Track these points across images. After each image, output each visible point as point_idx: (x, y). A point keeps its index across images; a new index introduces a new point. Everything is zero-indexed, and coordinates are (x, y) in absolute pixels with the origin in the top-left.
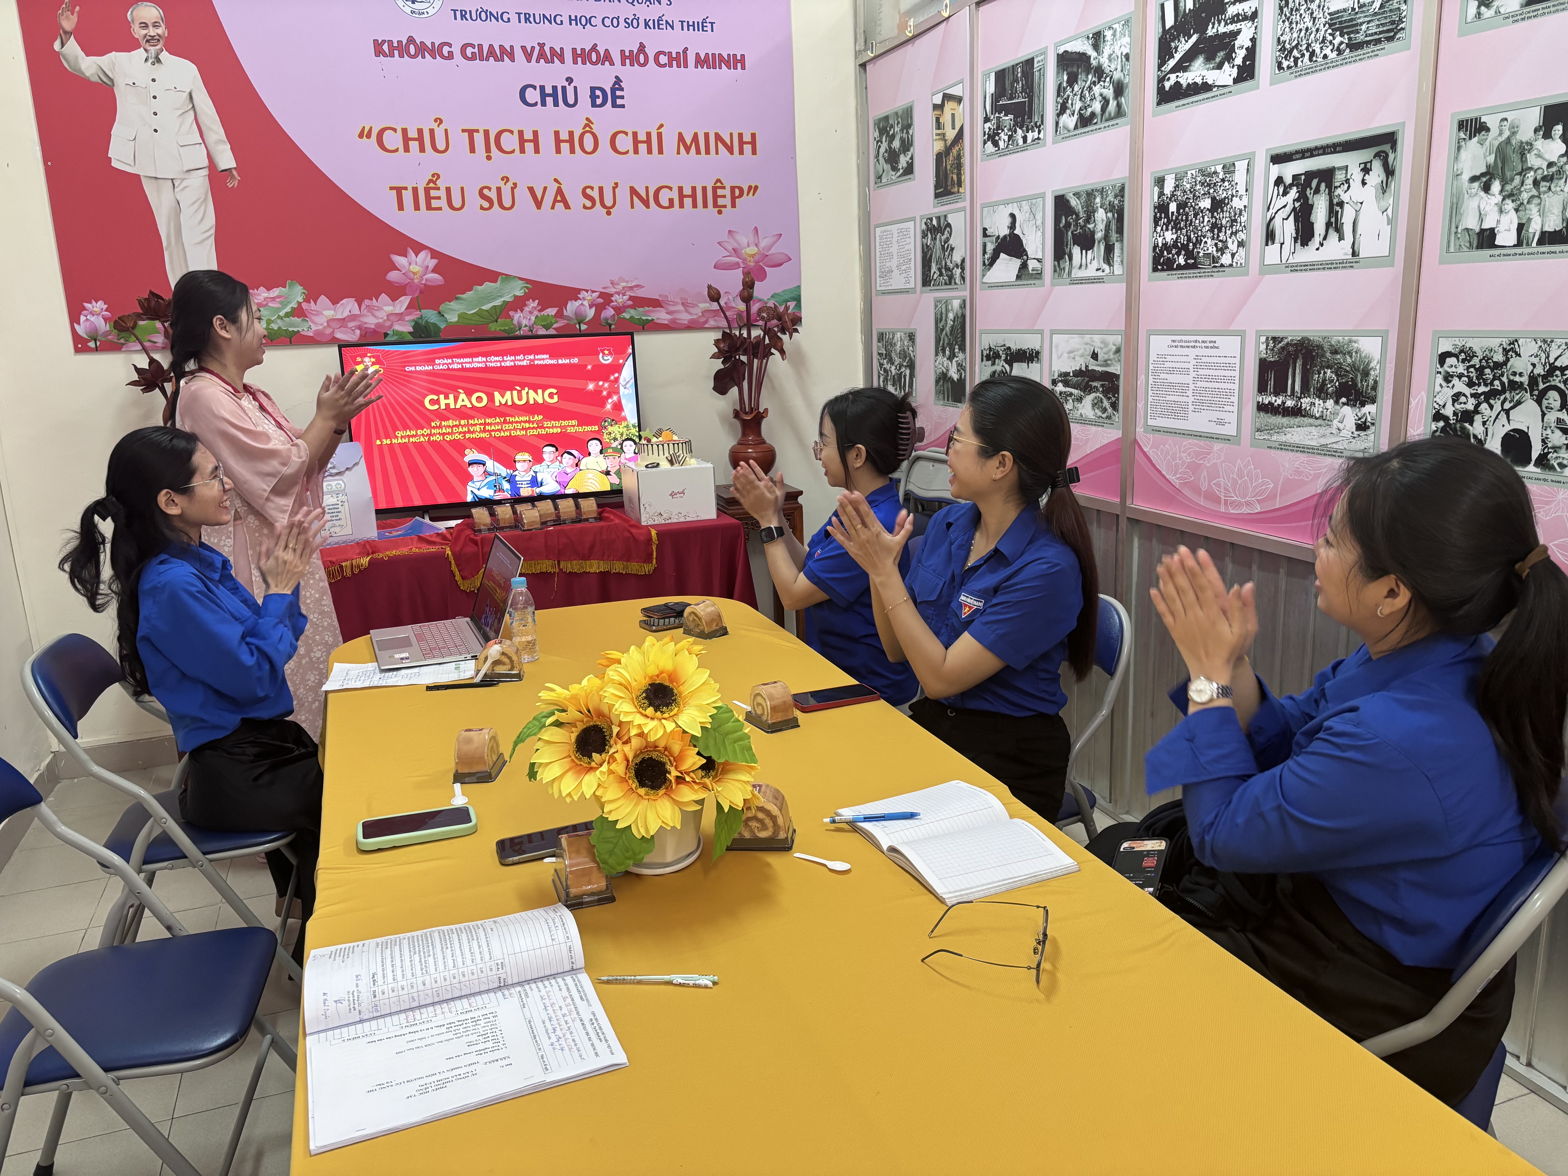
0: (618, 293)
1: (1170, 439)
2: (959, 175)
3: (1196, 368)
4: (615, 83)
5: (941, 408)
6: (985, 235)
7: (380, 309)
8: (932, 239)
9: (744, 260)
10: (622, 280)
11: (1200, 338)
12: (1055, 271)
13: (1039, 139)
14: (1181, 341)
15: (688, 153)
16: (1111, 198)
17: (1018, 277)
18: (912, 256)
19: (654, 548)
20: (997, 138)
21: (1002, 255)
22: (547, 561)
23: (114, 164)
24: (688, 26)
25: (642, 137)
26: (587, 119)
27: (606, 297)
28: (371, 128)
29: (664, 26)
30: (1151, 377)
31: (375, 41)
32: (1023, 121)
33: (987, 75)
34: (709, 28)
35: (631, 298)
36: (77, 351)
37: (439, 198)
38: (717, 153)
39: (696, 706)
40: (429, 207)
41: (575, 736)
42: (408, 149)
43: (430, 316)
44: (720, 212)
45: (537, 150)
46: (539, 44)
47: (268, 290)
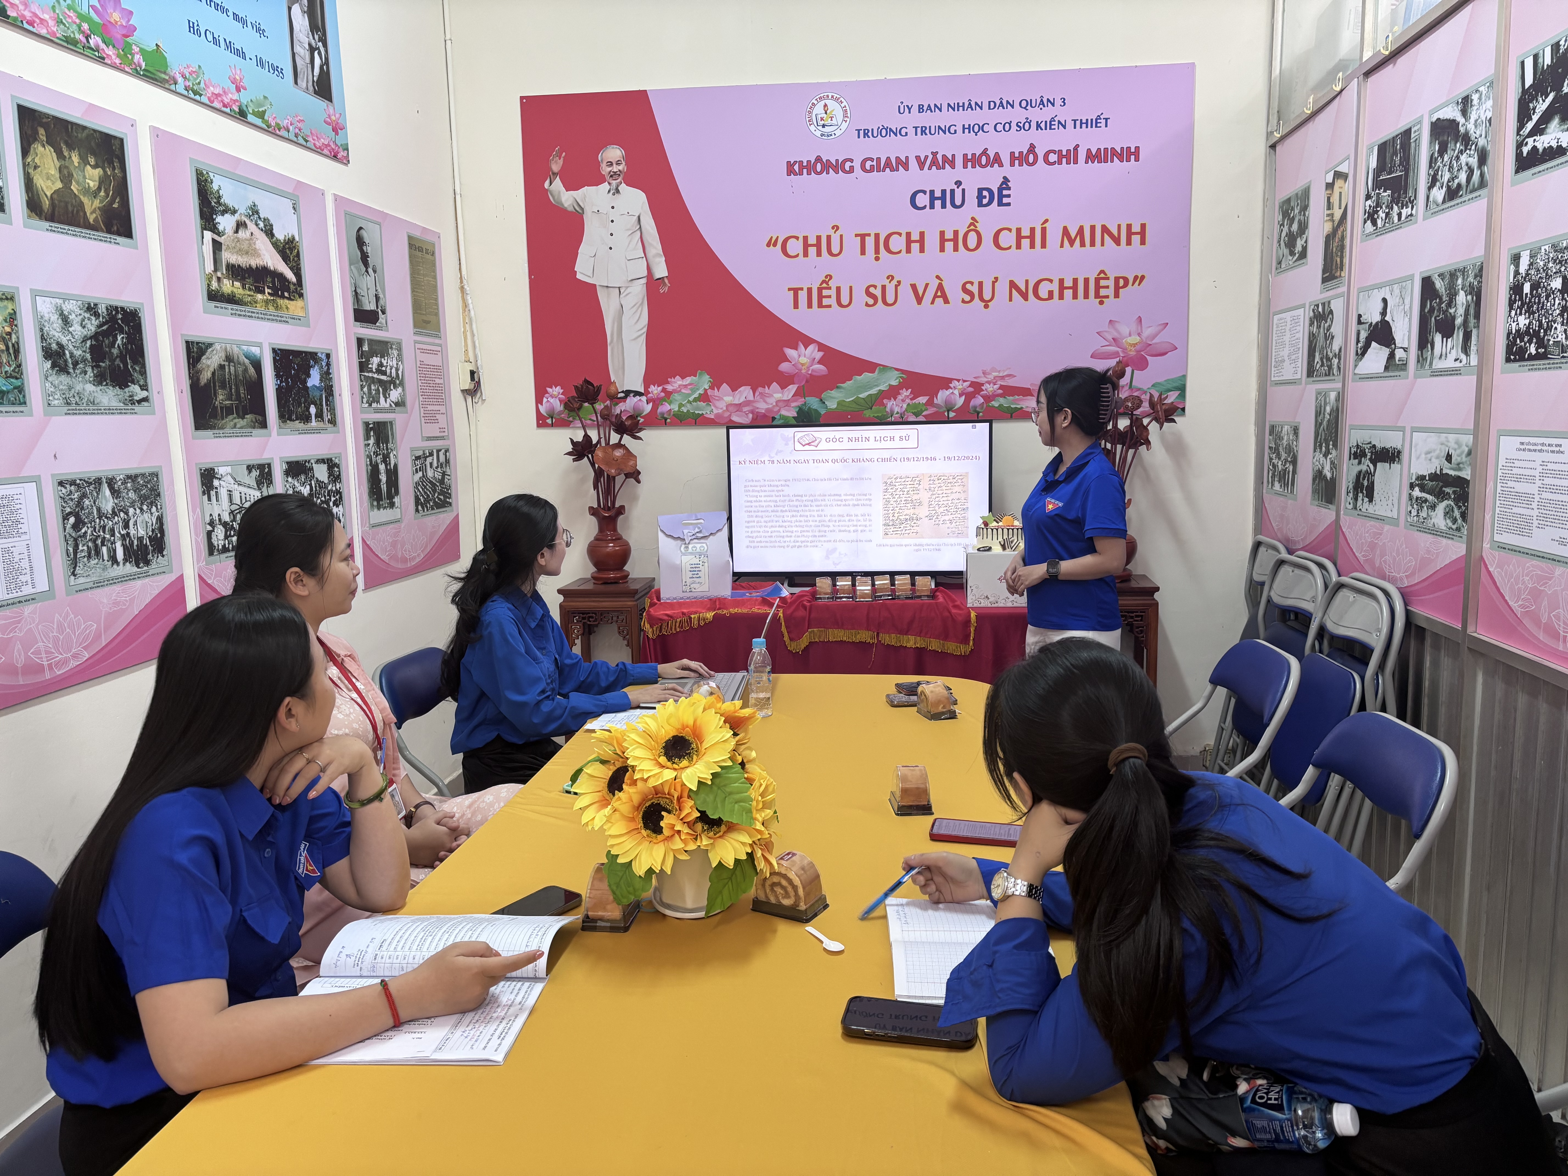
0: (989, 383)
1: (1515, 558)
2: (1342, 258)
3: (1542, 476)
4: (1003, 183)
5: (1316, 508)
6: (1360, 322)
7: (771, 396)
8: (1317, 327)
9: (1124, 350)
10: (994, 370)
11: (1547, 441)
12: (1418, 361)
13: (1411, 215)
14: (1529, 444)
15: (1072, 246)
16: (1471, 279)
17: (1386, 368)
18: (1301, 346)
19: (972, 630)
20: (1376, 216)
21: (1374, 344)
22: (866, 632)
23: (579, 276)
24: (1081, 123)
25: (1026, 232)
26: (973, 218)
27: (977, 387)
28: (778, 237)
29: (1056, 127)
30: (1499, 485)
31: (789, 163)
32: (1399, 196)
33: (1371, 149)
34: (1103, 124)
35: (1001, 387)
36: (539, 426)
37: (830, 297)
38: (1103, 245)
39: (706, 762)
40: (820, 305)
41: (610, 773)
42: (806, 254)
43: (813, 402)
44: (1101, 303)
45: (922, 250)
46: (932, 153)
47: (683, 378)
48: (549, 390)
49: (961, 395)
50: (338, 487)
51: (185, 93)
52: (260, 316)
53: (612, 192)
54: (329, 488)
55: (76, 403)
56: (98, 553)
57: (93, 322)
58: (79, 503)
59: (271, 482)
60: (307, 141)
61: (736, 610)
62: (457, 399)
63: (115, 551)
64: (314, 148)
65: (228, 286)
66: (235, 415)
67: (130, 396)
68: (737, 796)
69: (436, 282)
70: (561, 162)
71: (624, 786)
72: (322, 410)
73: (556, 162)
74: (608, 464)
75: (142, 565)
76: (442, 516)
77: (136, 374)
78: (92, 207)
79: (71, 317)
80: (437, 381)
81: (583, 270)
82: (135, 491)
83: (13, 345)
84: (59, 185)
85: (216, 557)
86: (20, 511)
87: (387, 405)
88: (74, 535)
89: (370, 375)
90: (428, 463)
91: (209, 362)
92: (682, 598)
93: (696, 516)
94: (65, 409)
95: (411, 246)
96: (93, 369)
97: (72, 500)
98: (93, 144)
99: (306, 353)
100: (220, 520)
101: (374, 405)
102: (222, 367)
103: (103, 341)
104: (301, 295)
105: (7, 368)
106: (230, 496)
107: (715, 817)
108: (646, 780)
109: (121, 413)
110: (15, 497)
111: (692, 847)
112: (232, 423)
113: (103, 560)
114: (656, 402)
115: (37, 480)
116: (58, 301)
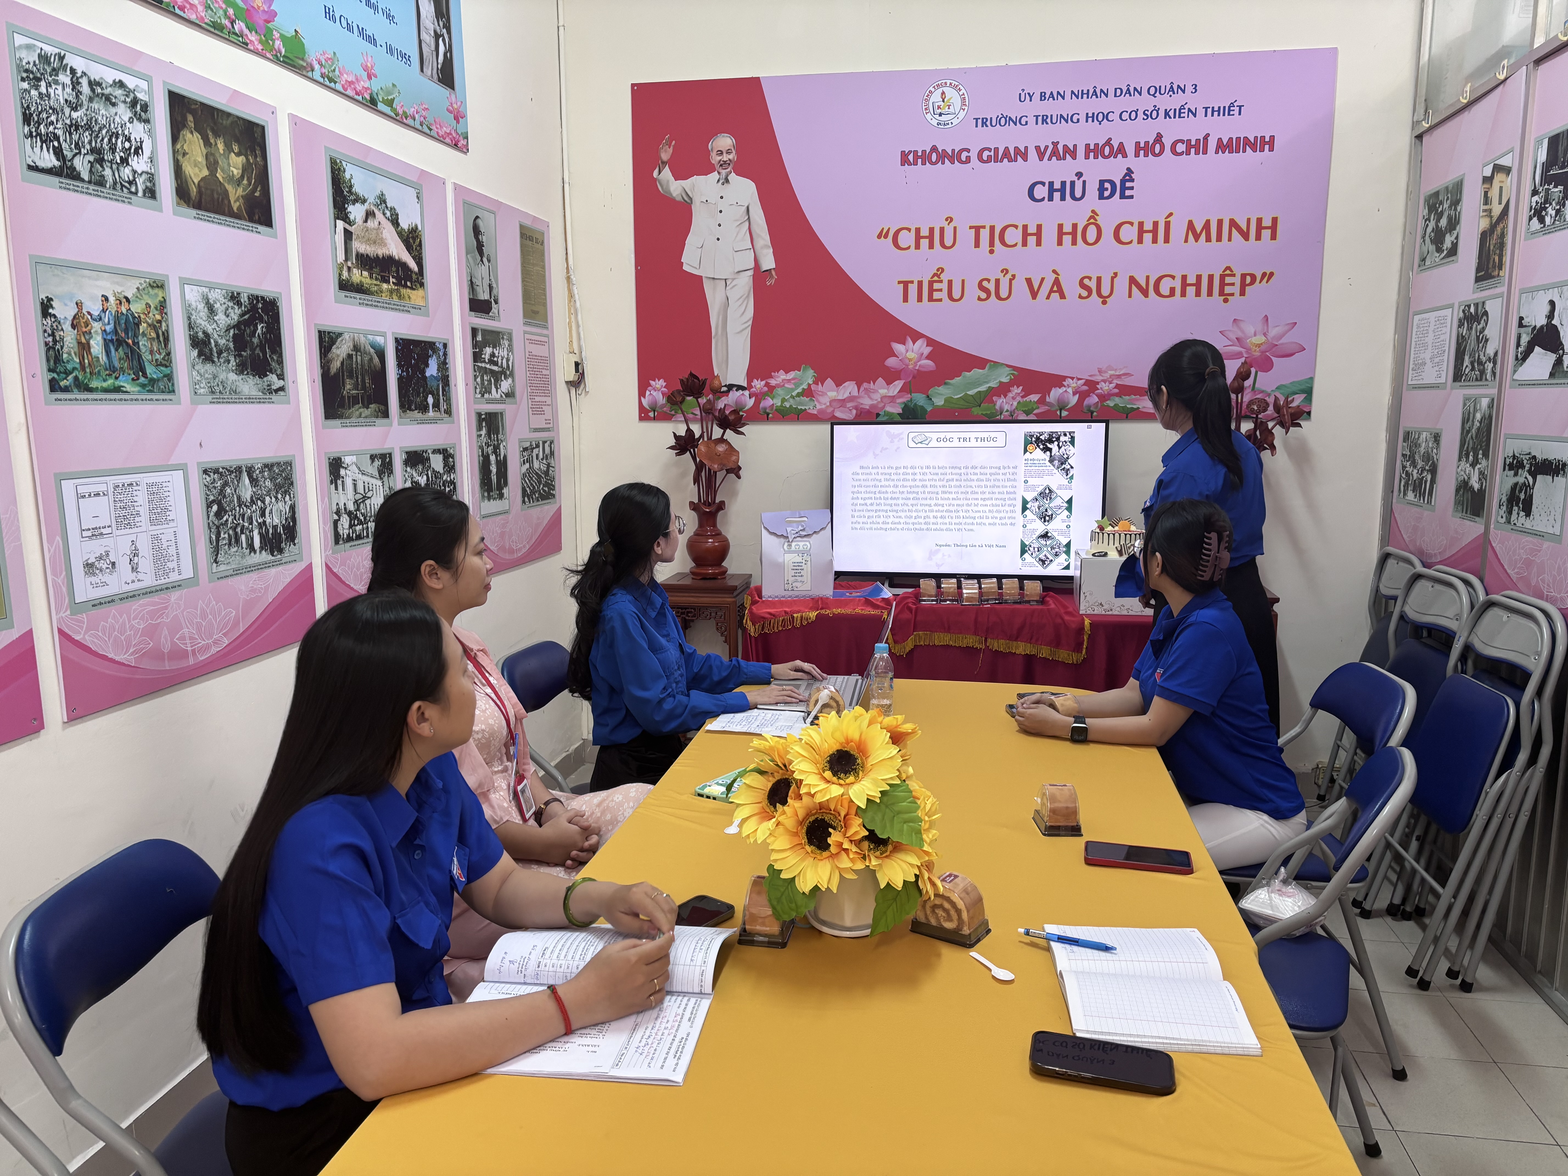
0: (1104, 381)
2: (1501, 256)
4: (1126, 175)
5: (1459, 521)
6: (1521, 325)
7: (876, 391)
8: (1468, 329)
9: (1248, 350)
10: (1110, 368)
15: (1196, 241)
17: (1552, 375)
18: (1447, 347)
19: (1085, 637)
20: (1544, 213)
21: (1537, 349)
22: (974, 637)
23: (686, 268)
24: (1213, 112)
25: (1148, 226)
26: (1093, 211)
27: (1092, 385)
28: (889, 229)
29: (1186, 115)
31: (903, 152)
33: (1539, 142)
34: (1236, 112)
35: (1117, 386)
36: (642, 419)
37: (941, 290)
38: (1230, 240)
39: (873, 779)
40: (931, 299)
41: (770, 785)
42: (917, 247)
43: (919, 399)
44: (1226, 301)
45: (1039, 243)
46: (1053, 143)
47: (787, 373)
48: (652, 383)
49: (1074, 394)
50: (452, 477)
51: (322, 81)
52: (385, 305)
54: (444, 478)
55: (220, 392)
57: (236, 311)
59: (392, 472)
60: (431, 130)
61: (839, 610)
62: (561, 389)
64: (437, 137)
65: (358, 276)
66: (361, 405)
67: (268, 386)
68: (906, 816)
69: (545, 272)
71: (789, 800)
72: (439, 400)
74: (710, 459)
75: (276, 553)
76: (546, 507)
77: (273, 364)
78: (236, 195)
79: (217, 306)
80: (544, 372)
81: (690, 261)
82: (271, 480)
84: (206, 172)
85: (341, 546)
86: (168, 498)
87: (498, 396)
89: (483, 365)
90: (534, 455)
91: (338, 352)
92: (783, 597)
93: (802, 513)
94: (209, 397)
95: (523, 235)
96: (235, 358)
99: (425, 342)
100: (345, 509)
101: (486, 396)
102: (350, 356)
103: (245, 330)
104: (422, 285)
105: (158, 356)
106: (355, 485)
107: (884, 837)
108: (813, 796)
109: (259, 403)
110: (165, 484)
111: (860, 866)
112: (358, 413)
114: (758, 397)
115: (183, 468)
116: (204, 289)
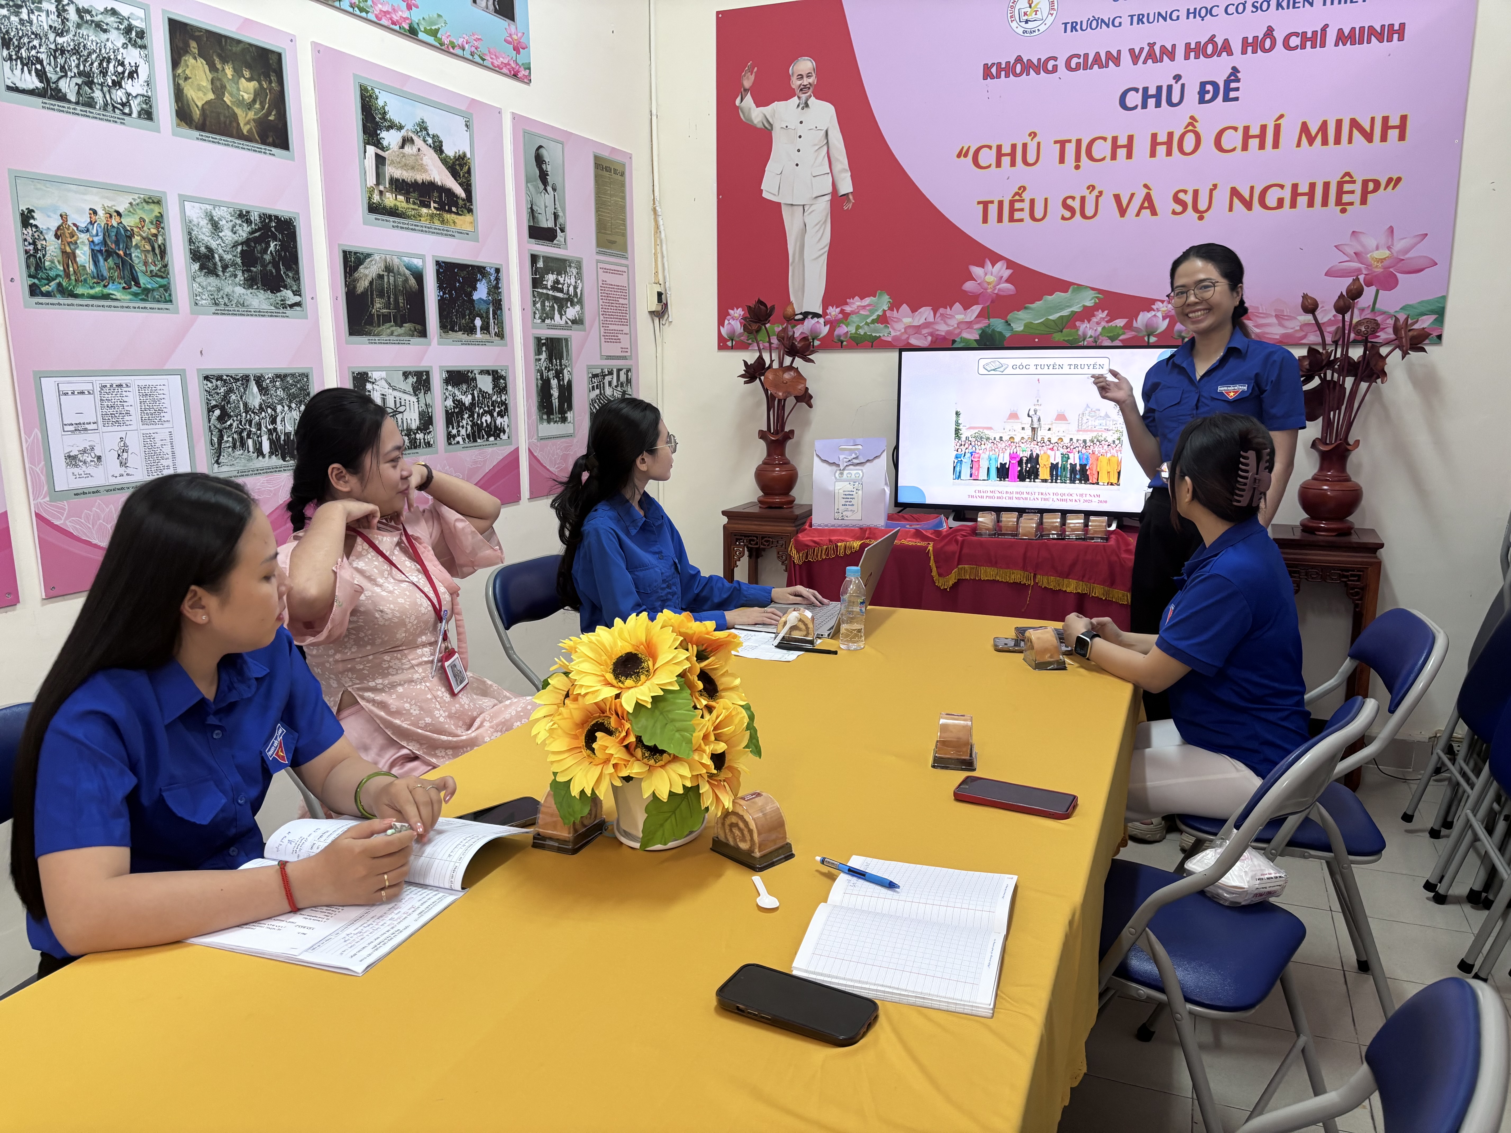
4: (1231, 75)
7: (952, 317)
9: (1369, 266)
15: (1311, 145)
22: (1022, 573)
25: (1255, 131)
26: (1192, 118)
28: (969, 148)
29: (1301, 4)
31: (986, 65)
36: (720, 348)
37: (1022, 210)
38: (1350, 142)
39: (652, 684)
40: (1012, 219)
42: (997, 165)
43: (998, 324)
44: (1343, 211)
45: (1129, 156)
46: (1149, 44)
47: (862, 299)
48: (731, 312)
49: (1164, 318)
50: (503, 398)
51: (351, 10)
52: (424, 229)
53: (801, 106)
54: (494, 398)
55: (225, 304)
56: (243, 444)
57: (245, 228)
58: (225, 397)
59: (429, 389)
60: (484, 60)
62: (643, 320)
63: (261, 444)
64: (491, 66)
65: (390, 200)
66: (392, 323)
67: (282, 300)
68: (678, 725)
69: (625, 203)
70: (752, 77)
72: (488, 323)
73: (748, 78)
74: (777, 387)
75: (288, 458)
77: (288, 280)
78: (246, 119)
79: (222, 223)
80: (621, 301)
81: (770, 189)
82: (284, 390)
83: (159, 246)
84: (211, 96)
86: (163, 401)
87: (563, 322)
88: (218, 426)
89: (545, 291)
90: (606, 381)
91: (367, 272)
93: (854, 441)
94: (213, 309)
95: (597, 165)
96: (243, 273)
97: (218, 394)
98: (248, 57)
99: (472, 266)
101: (548, 321)
102: (380, 277)
103: (255, 247)
104: (470, 211)
105: (153, 268)
107: (656, 745)
109: (271, 316)
110: (159, 388)
112: (389, 331)
113: (249, 452)
114: (833, 324)
115: (181, 373)
116: (208, 206)
